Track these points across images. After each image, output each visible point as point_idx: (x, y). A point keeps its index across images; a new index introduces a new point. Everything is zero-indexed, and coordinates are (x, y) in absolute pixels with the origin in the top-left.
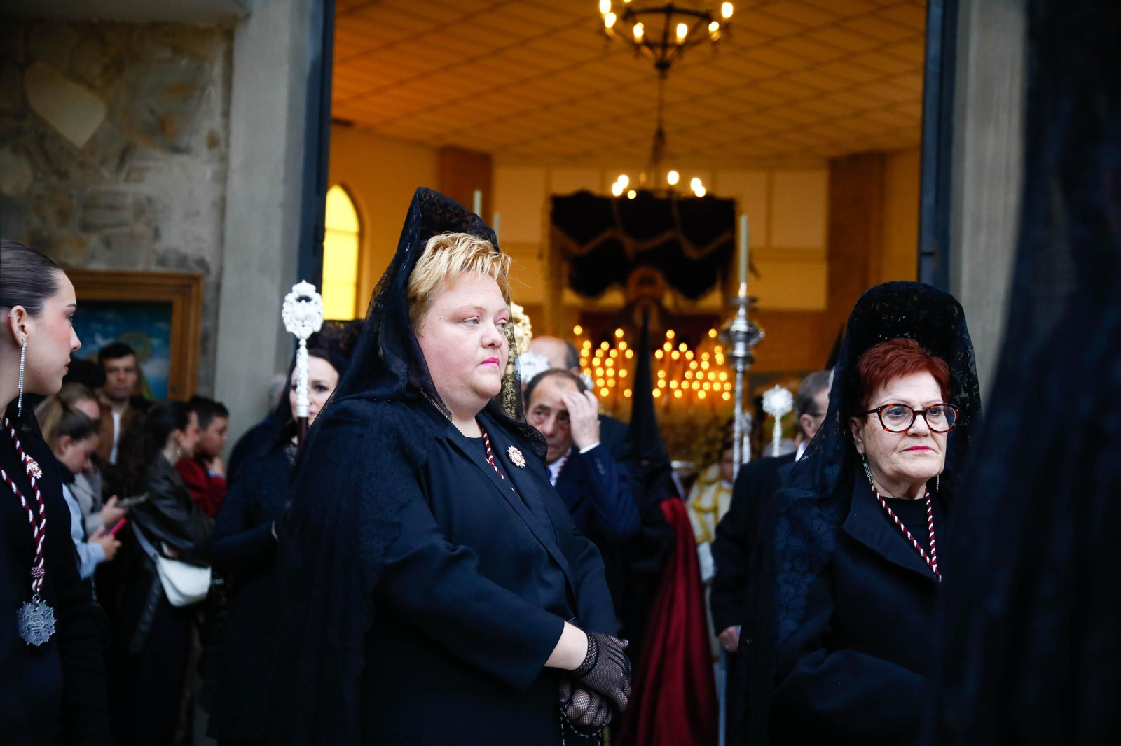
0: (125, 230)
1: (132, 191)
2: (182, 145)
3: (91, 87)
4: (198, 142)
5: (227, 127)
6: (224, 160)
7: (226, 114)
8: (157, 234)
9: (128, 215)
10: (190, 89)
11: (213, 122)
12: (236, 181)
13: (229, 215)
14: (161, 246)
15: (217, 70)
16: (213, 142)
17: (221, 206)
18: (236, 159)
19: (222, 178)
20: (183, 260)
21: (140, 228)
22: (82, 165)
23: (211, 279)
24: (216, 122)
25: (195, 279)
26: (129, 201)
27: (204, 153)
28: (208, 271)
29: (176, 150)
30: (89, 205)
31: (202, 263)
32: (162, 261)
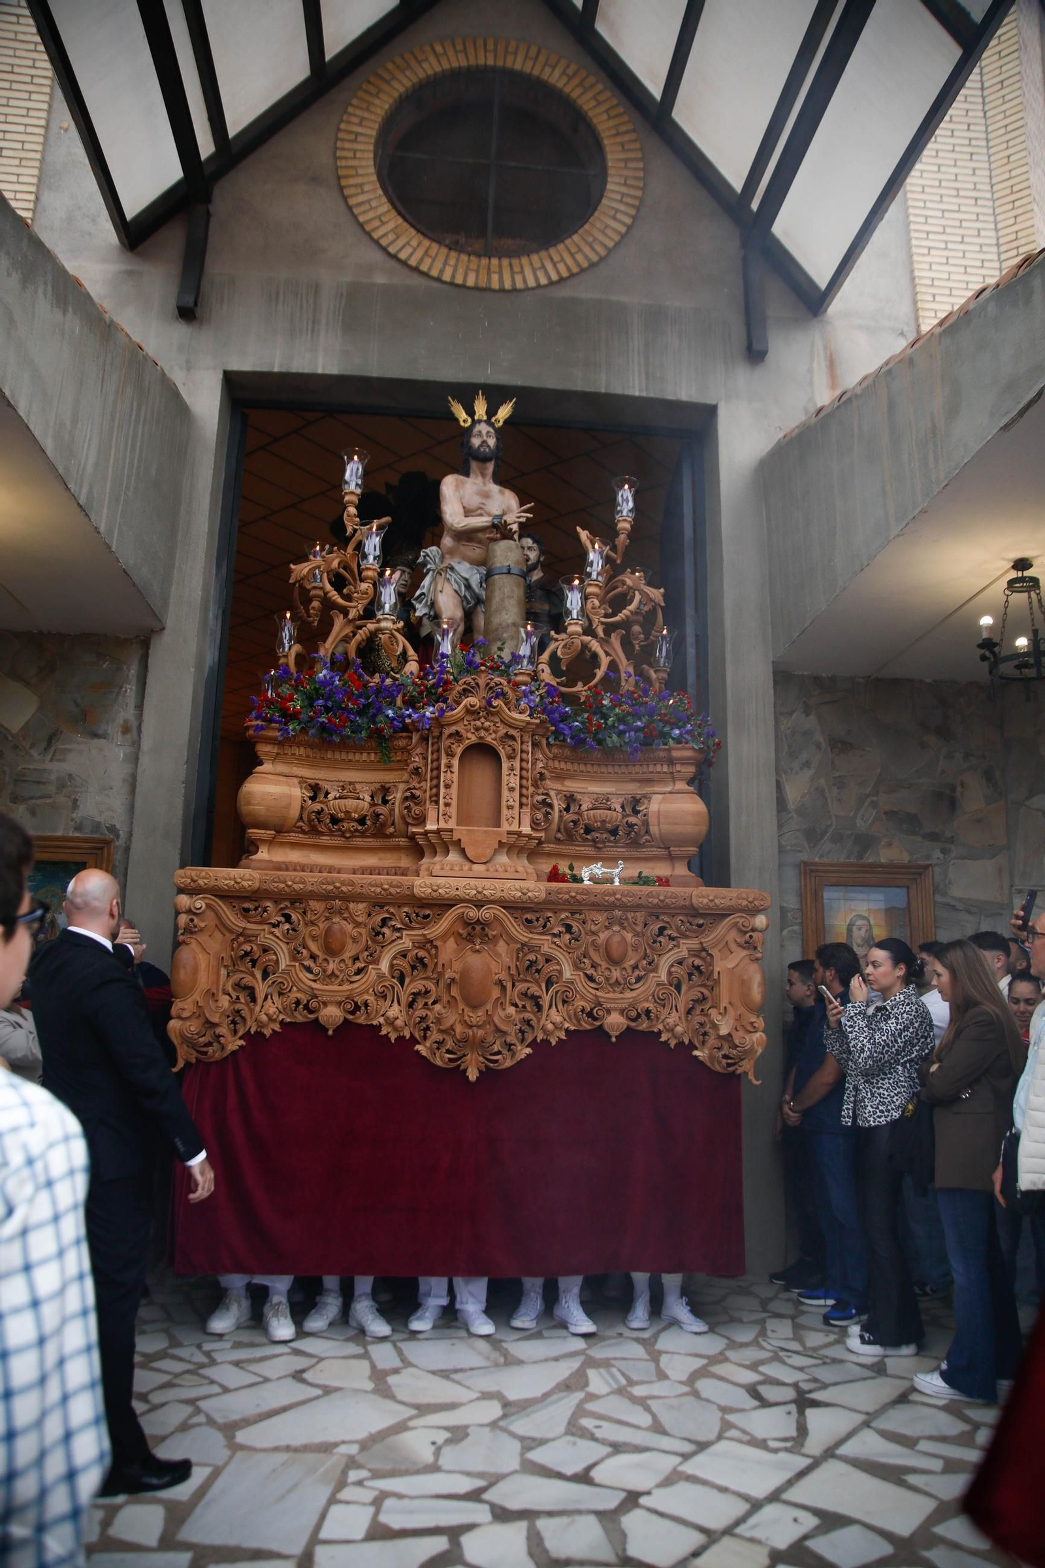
0: (48, 801)
1: (56, 769)
2: (101, 732)
3: (27, 684)
4: (114, 729)
5: (140, 717)
6: (137, 744)
7: (140, 707)
8: (75, 805)
9: (52, 789)
10: (109, 686)
11: (127, 713)
12: (145, 761)
13: (137, 790)
14: (77, 815)
15: (133, 672)
16: (126, 730)
17: (132, 783)
18: (146, 744)
19: (135, 759)
20: (97, 826)
21: (61, 799)
22: (15, 747)
23: (121, 842)
24: (129, 713)
25: (108, 843)
26: (53, 777)
27: (119, 739)
28: (118, 836)
29: (96, 736)
30: (19, 780)
31: (112, 829)
32: (78, 828)
